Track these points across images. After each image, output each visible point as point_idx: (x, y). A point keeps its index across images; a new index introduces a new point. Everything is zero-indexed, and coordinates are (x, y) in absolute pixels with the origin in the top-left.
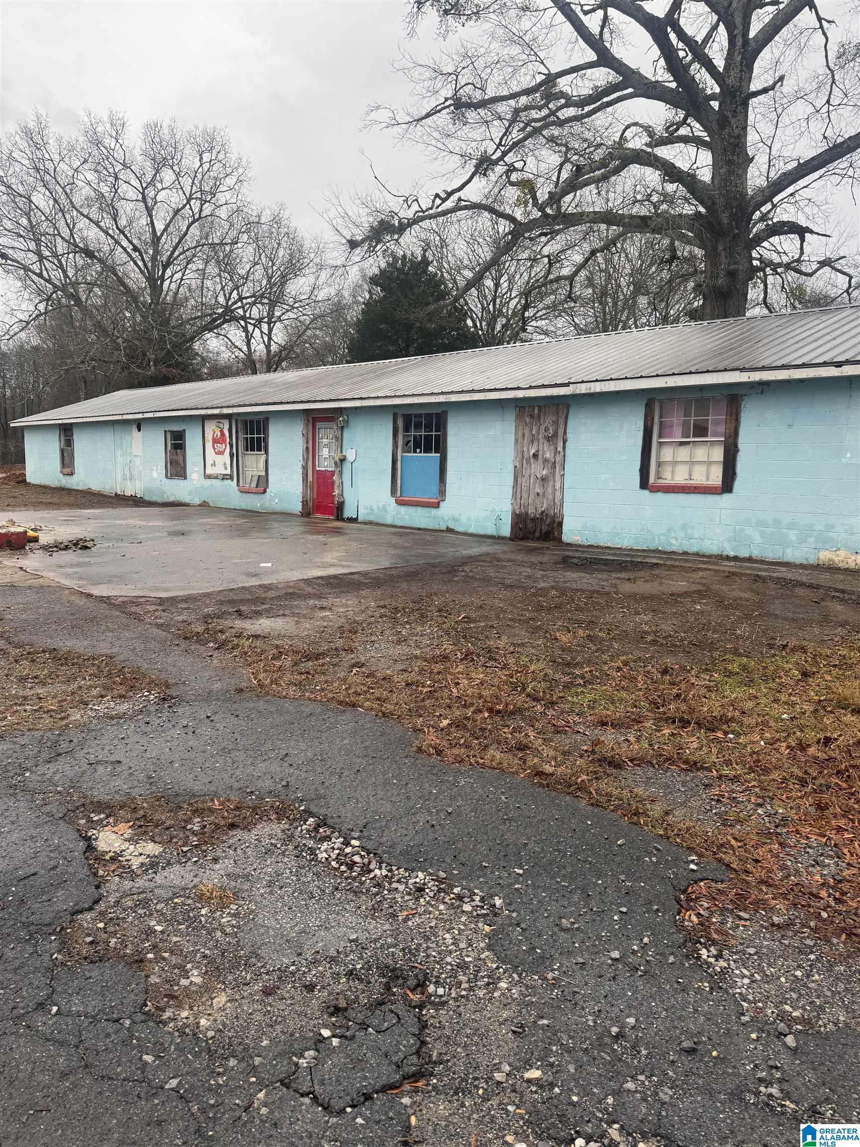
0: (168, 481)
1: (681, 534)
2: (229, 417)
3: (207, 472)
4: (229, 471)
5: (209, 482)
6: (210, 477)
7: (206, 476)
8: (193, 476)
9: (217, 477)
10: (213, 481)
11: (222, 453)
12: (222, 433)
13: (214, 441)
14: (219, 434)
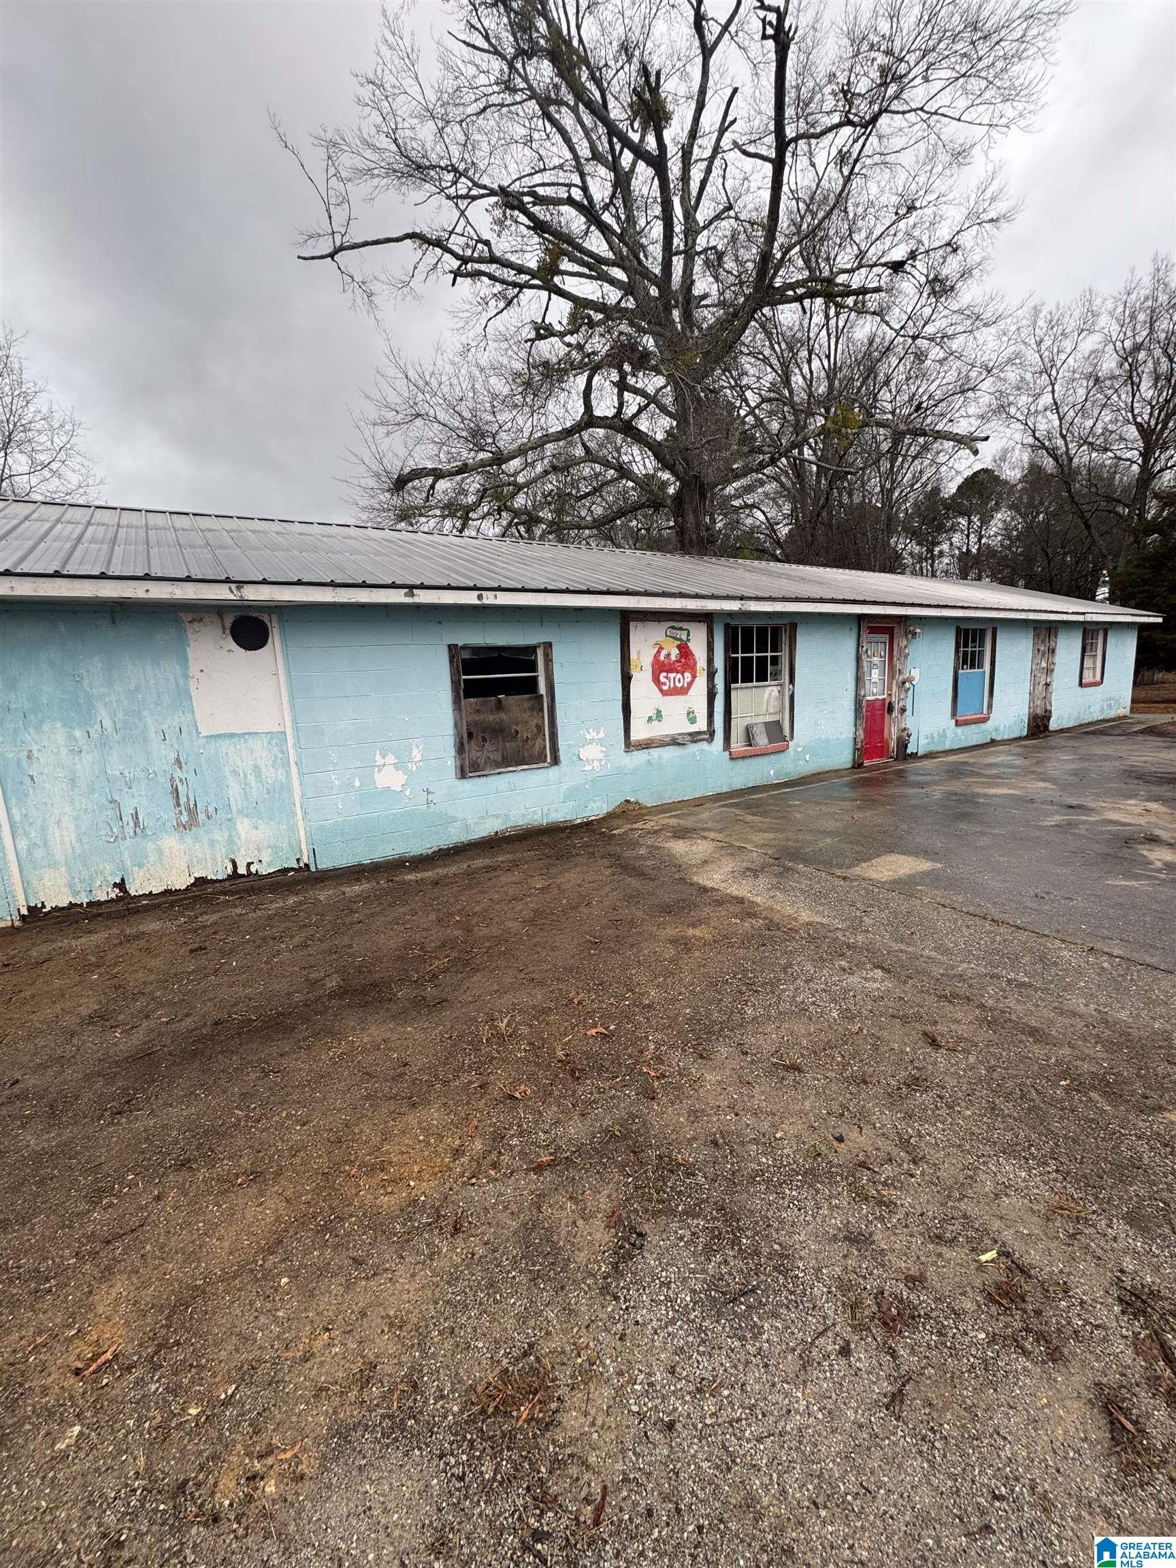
0: (466, 785)
2: (707, 618)
3: (635, 736)
4: (702, 725)
5: (640, 756)
6: (646, 745)
7: (629, 745)
8: (585, 753)
9: (674, 742)
10: (655, 753)
11: (683, 691)
12: (684, 650)
13: (660, 667)
14: (675, 653)
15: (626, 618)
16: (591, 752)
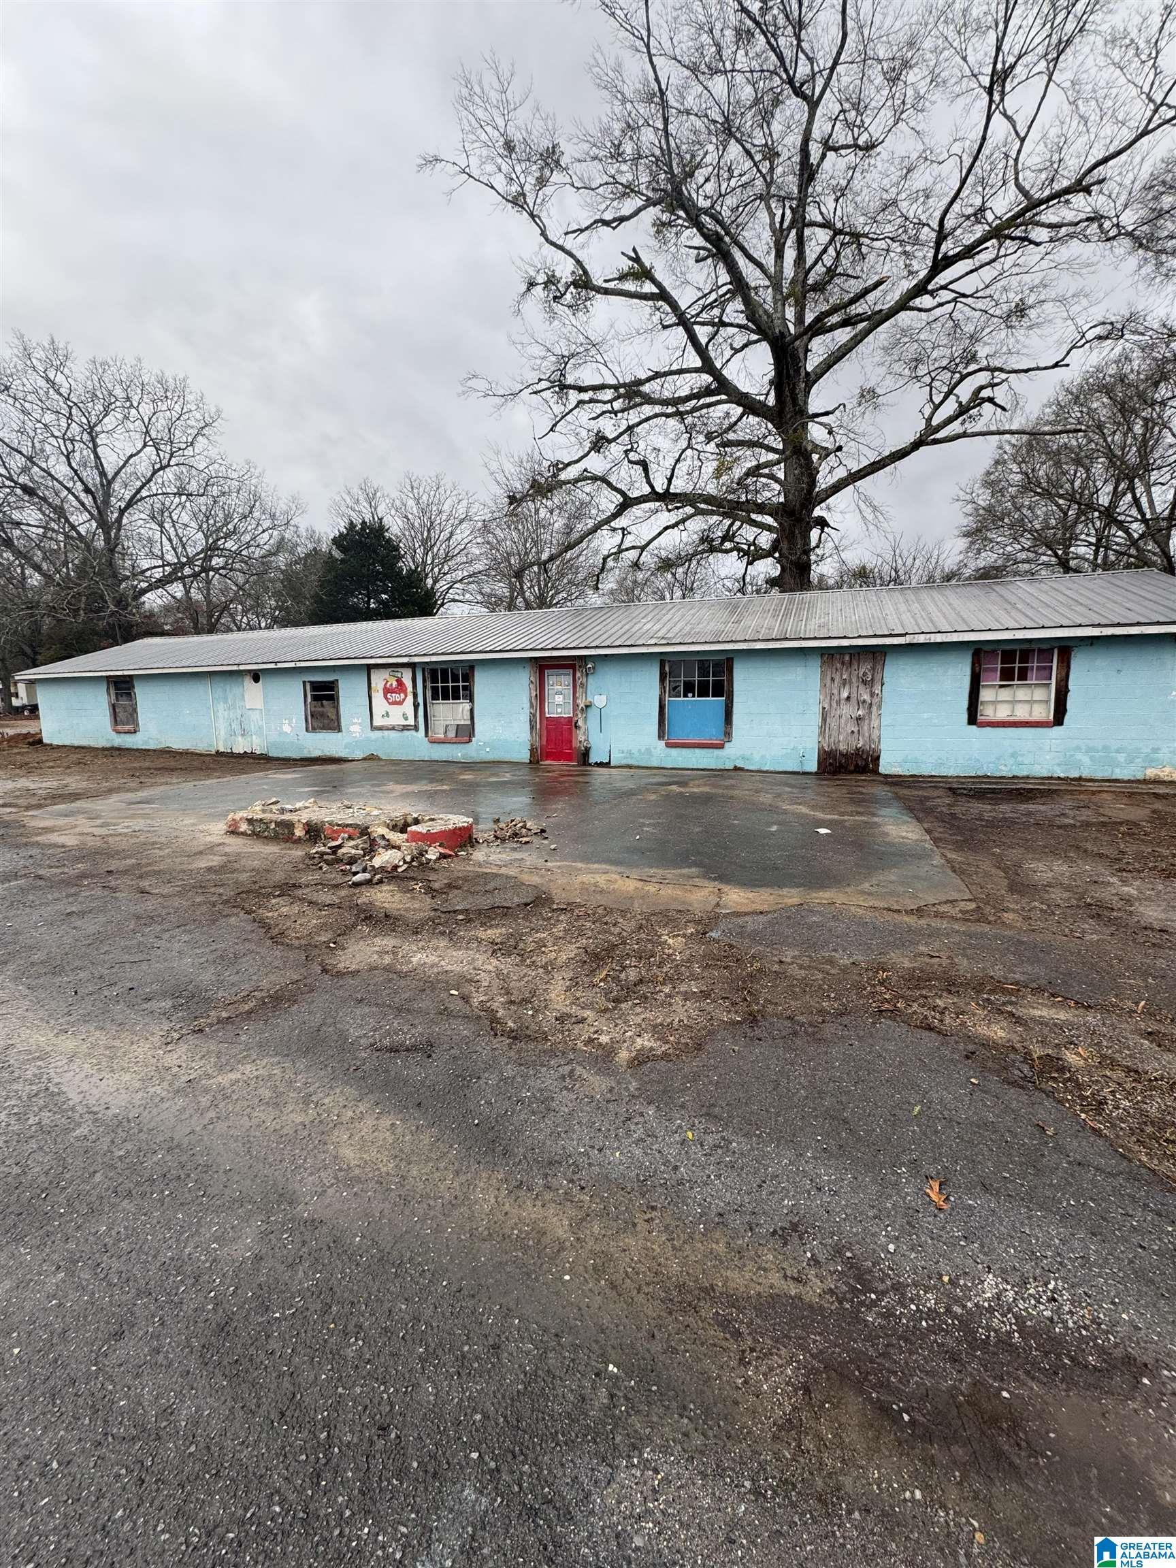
0: (309, 735)
1: (1012, 761)
2: (412, 666)
3: (376, 723)
4: (411, 722)
5: (378, 734)
6: (380, 728)
7: (373, 728)
8: (352, 729)
9: (393, 728)
10: (386, 733)
11: (400, 703)
12: (400, 683)
13: (387, 691)
14: (395, 684)
15: (369, 668)
16: (355, 729)
